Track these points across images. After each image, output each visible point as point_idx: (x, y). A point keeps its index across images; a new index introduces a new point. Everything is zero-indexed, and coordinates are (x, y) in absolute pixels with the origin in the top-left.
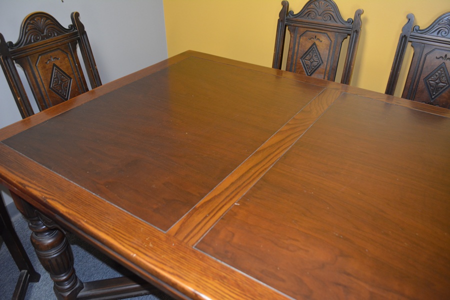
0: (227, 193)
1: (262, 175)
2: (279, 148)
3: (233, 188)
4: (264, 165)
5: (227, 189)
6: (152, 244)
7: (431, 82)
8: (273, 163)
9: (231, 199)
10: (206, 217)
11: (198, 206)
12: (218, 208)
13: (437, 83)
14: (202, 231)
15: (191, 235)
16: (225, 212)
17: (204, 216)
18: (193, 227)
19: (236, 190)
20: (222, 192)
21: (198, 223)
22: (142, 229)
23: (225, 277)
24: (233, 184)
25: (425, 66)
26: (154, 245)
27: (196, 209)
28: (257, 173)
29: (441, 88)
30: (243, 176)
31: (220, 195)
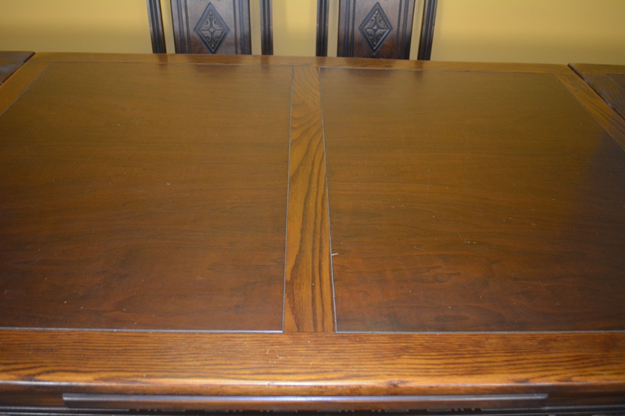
0: (309, 246)
1: (327, 206)
2: (313, 164)
3: (309, 237)
4: (317, 193)
5: (302, 240)
6: (280, 355)
7: (368, 30)
8: (325, 186)
9: (321, 251)
10: (313, 288)
11: (289, 279)
12: (317, 270)
13: (375, 31)
14: (328, 307)
15: (319, 319)
16: (330, 270)
17: (310, 288)
18: (310, 308)
19: (314, 237)
20: (300, 247)
21: (311, 299)
22: (246, 343)
23: (407, 347)
24: (302, 231)
25: (356, 11)
26: (285, 356)
27: (291, 284)
28: (319, 206)
29: (382, 35)
30: (305, 216)
31: (301, 251)
